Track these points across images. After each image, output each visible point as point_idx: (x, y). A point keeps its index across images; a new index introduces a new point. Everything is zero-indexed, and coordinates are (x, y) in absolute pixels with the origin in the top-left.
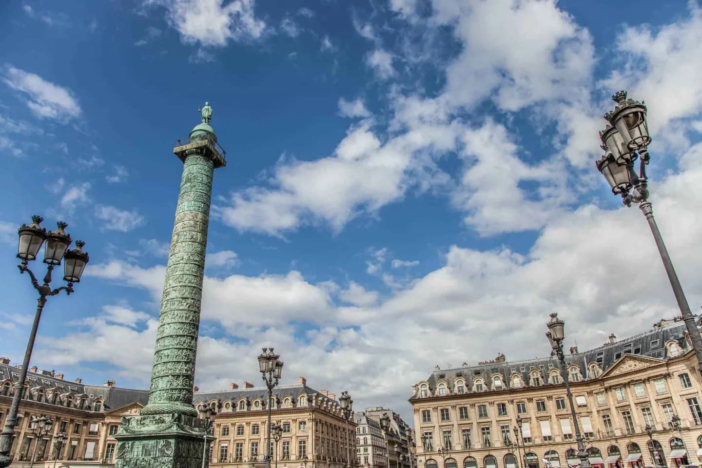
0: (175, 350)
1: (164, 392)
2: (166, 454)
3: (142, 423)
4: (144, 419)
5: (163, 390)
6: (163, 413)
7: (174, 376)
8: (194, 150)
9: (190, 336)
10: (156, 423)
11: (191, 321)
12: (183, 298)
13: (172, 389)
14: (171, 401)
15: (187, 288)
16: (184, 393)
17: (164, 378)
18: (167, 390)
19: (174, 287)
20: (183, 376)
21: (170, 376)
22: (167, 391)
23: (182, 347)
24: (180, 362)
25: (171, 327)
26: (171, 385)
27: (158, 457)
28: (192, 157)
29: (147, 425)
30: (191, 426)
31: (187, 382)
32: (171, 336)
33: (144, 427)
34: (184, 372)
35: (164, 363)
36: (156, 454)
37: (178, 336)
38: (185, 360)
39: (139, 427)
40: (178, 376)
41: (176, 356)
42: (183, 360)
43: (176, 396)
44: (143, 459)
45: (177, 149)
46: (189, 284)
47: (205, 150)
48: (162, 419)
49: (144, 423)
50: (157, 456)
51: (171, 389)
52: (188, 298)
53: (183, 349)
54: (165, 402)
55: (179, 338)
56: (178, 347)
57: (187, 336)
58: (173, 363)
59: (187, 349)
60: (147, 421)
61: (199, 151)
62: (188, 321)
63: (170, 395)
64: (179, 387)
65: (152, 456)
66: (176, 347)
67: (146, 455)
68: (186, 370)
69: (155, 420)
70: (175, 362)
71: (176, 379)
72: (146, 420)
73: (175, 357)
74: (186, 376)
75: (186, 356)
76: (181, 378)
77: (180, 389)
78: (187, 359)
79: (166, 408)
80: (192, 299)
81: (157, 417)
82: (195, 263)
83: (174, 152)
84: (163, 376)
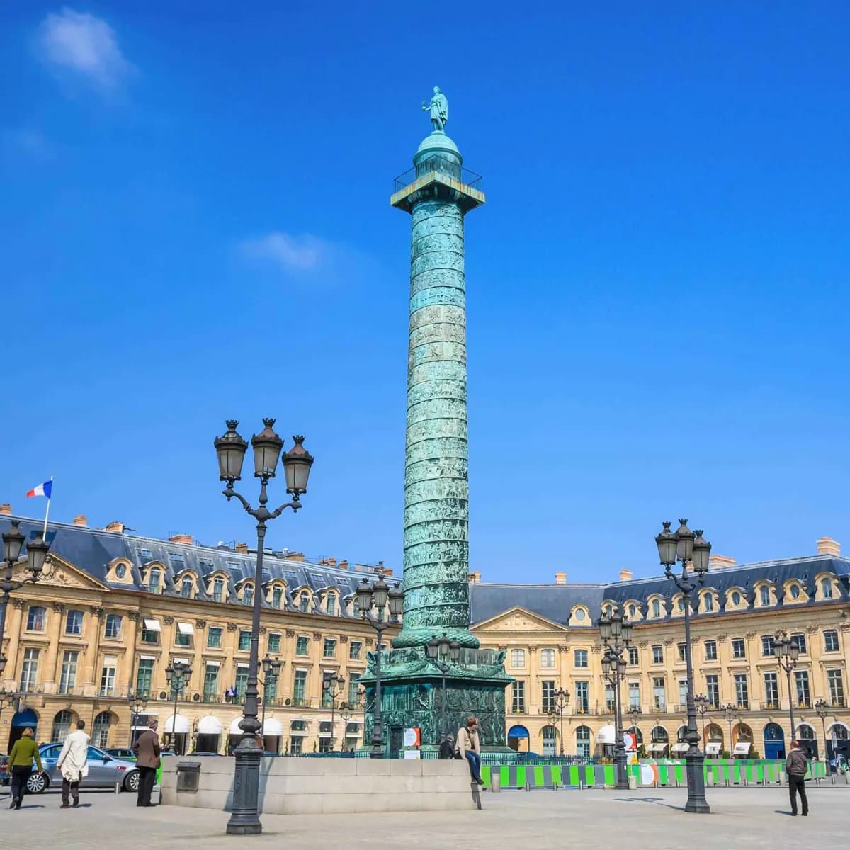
0: (428, 545)
1: (417, 612)
2: (422, 705)
3: (392, 660)
4: (393, 655)
5: (416, 609)
6: (417, 645)
7: (429, 586)
8: (419, 193)
9: (448, 520)
10: (407, 660)
11: (448, 495)
12: (430, 460)
13: (429, 608)
14: (429, 625)
15: (435, 441)
16: (449, 611)
17: (416, 590)
18: (421, 608)
19: (416, 443)
20: (445, 585)
21: (424, 587)
22: (422, 610)
23: (438, 539)
24: (436, 564)
25: (417, 509)
26: (426, 600)
27: (414, 710)
28: (419, 206)
29: (398, 663)
30: (463, 661)
31: (452, 594)
32: (419, 524)
33: (393, 666)
34: (446, 578)
35: (414, 567)
36: (410, 708)
37: (428, 523)
38: (445, 560)
39: (388, 666)
40: (436, 586)
41: (430, 555)
42: (441, 561)
43: (435, 618)
44: (396, 713)
45: (396, 198)
46: (439, 435)
47: (436, 189)
48: (414, 654)
49: (394, 661)
50: (412, 709)
51: (427, 607)
52: (438, 459)
53: (440, 542)
54: (421, 627)
55: (432, 525)
56: (432, 539)
57: (445, 521)
58: (427, 566)
59: (446, 542)
60: (397, 658)
61: (427, 192)
62: (444, 496)
63: (427, 617)
64: (439, 603)
65: (406, 709)
66: (428, 540)
67: (398, 708)
68: (448, 576)
69: (406, 656)
70: (428, 564)
71: (433, 591)
72: (396, 656)
73: (428, 556)
74: (447, 584)
75: (445, 552)
76: (441, 588)
77: (441, 607)
78: (448, 558)
79: (420, 637)
80: (446, 458)
81: (409, 650)
82: (445, 396)
83: (392, 204)
84: (415, 588)
